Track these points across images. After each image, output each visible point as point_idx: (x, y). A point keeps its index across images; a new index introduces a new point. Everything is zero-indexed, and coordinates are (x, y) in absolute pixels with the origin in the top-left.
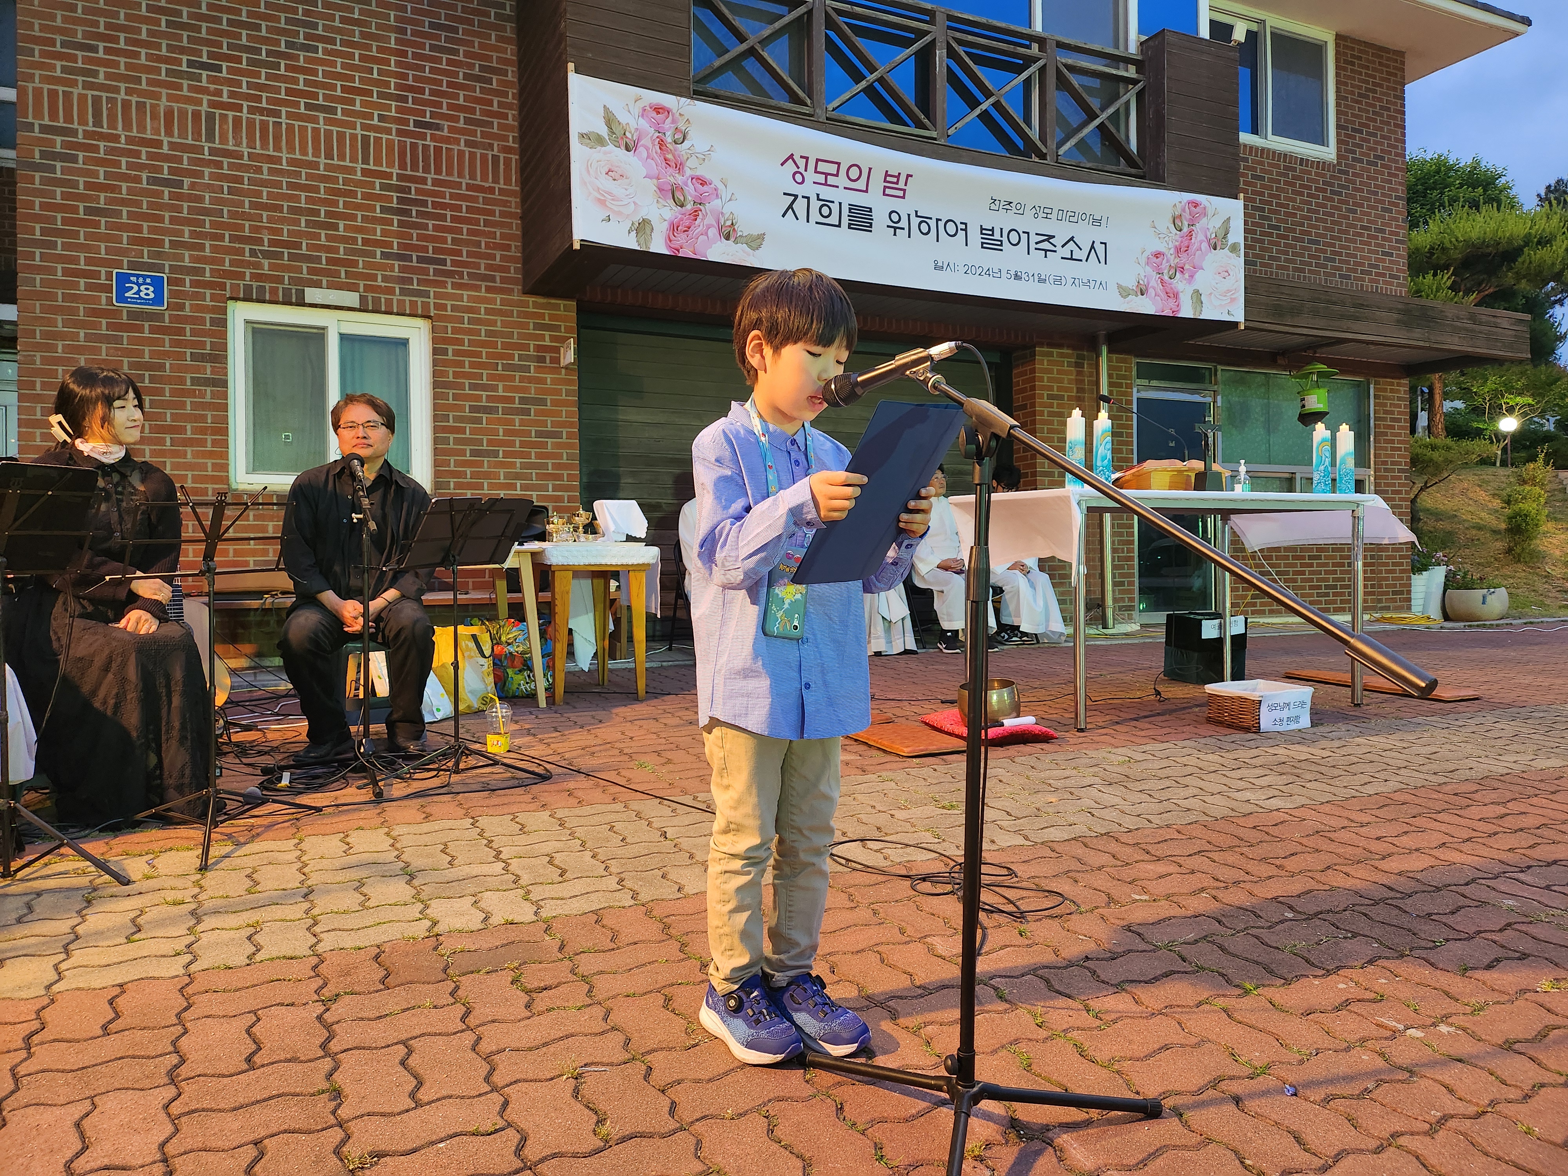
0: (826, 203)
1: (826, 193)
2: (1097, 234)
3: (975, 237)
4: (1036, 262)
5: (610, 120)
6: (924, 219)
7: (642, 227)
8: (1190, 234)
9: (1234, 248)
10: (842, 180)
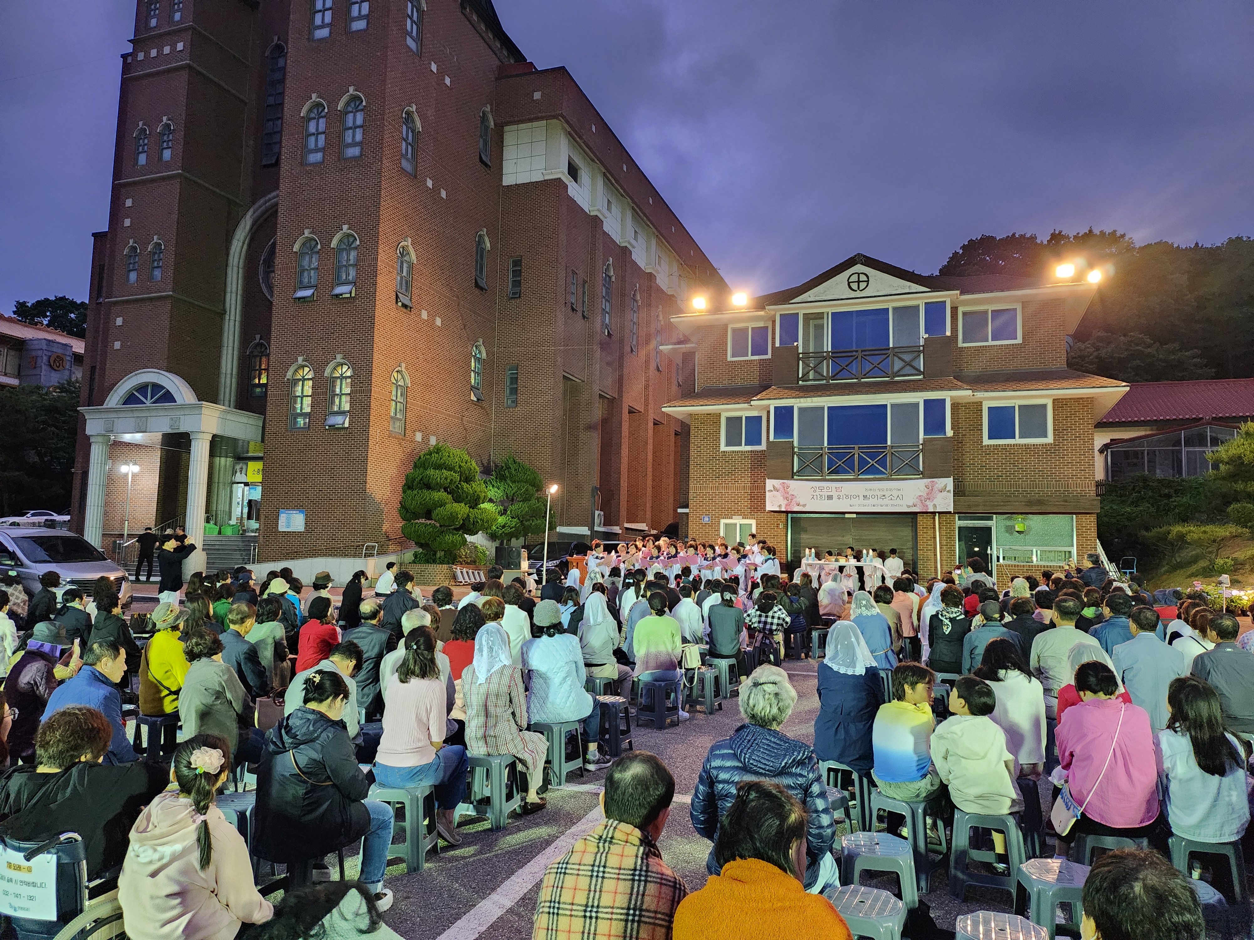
0: (821, 496)
1: (821, 493)
2: (899, 493)
3: (861, 497)
4: (880, 501)
5: (774, 487)
6: (847, 496)
7: (780, 506)
8: (932, 490)
9: (949, 491)
10: (826, 490)
